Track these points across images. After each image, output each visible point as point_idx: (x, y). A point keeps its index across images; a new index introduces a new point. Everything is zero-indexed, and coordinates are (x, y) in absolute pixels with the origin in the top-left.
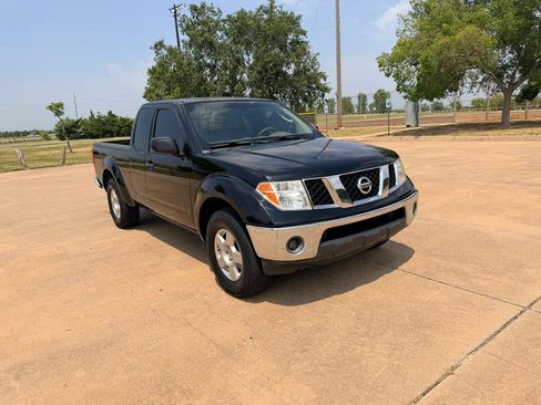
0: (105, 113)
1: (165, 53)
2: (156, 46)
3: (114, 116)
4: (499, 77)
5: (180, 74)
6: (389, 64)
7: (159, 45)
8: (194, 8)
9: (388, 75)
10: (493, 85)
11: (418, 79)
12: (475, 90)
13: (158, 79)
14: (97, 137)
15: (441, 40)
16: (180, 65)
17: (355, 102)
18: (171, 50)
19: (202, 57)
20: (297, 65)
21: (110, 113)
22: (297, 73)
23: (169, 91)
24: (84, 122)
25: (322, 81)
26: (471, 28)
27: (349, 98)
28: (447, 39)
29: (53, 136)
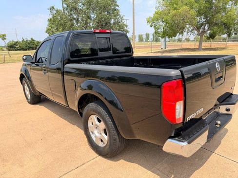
0: (29, 39)
1: (55, 12)
2: (51, 8)
3: (34, 40)
4: (198, 29)
5: (62, 22)
6: (152, 22)
7: (52, 8)
9: (151, 26)
10: (196, 32)
11: (163, 29)
12: (189, 34)
13: (52, 24)
14: (26, 50)
15: (173, 12)
16: (62, 18)
17: (144, 37)
18: (57, 11)
19: (72, 14)
20: (115, 20)
21: (32, 39)
22: (115, 23)
23: (57, 30)
24: (19, 43)
25: (126, 28)
26: (185, 7)
27: (142, 35)
28: (175, 11)
29: (5, 49)
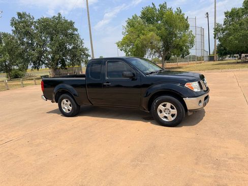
6: (121, 45)
8: (19, 14)
9: (121, 50)
20: (74, 44)
22: (74, 48)
28: (144, 36)
